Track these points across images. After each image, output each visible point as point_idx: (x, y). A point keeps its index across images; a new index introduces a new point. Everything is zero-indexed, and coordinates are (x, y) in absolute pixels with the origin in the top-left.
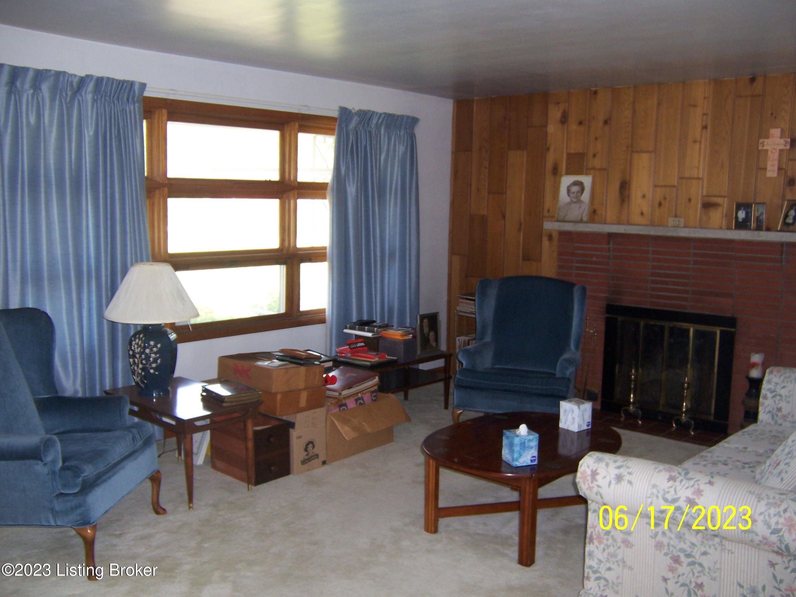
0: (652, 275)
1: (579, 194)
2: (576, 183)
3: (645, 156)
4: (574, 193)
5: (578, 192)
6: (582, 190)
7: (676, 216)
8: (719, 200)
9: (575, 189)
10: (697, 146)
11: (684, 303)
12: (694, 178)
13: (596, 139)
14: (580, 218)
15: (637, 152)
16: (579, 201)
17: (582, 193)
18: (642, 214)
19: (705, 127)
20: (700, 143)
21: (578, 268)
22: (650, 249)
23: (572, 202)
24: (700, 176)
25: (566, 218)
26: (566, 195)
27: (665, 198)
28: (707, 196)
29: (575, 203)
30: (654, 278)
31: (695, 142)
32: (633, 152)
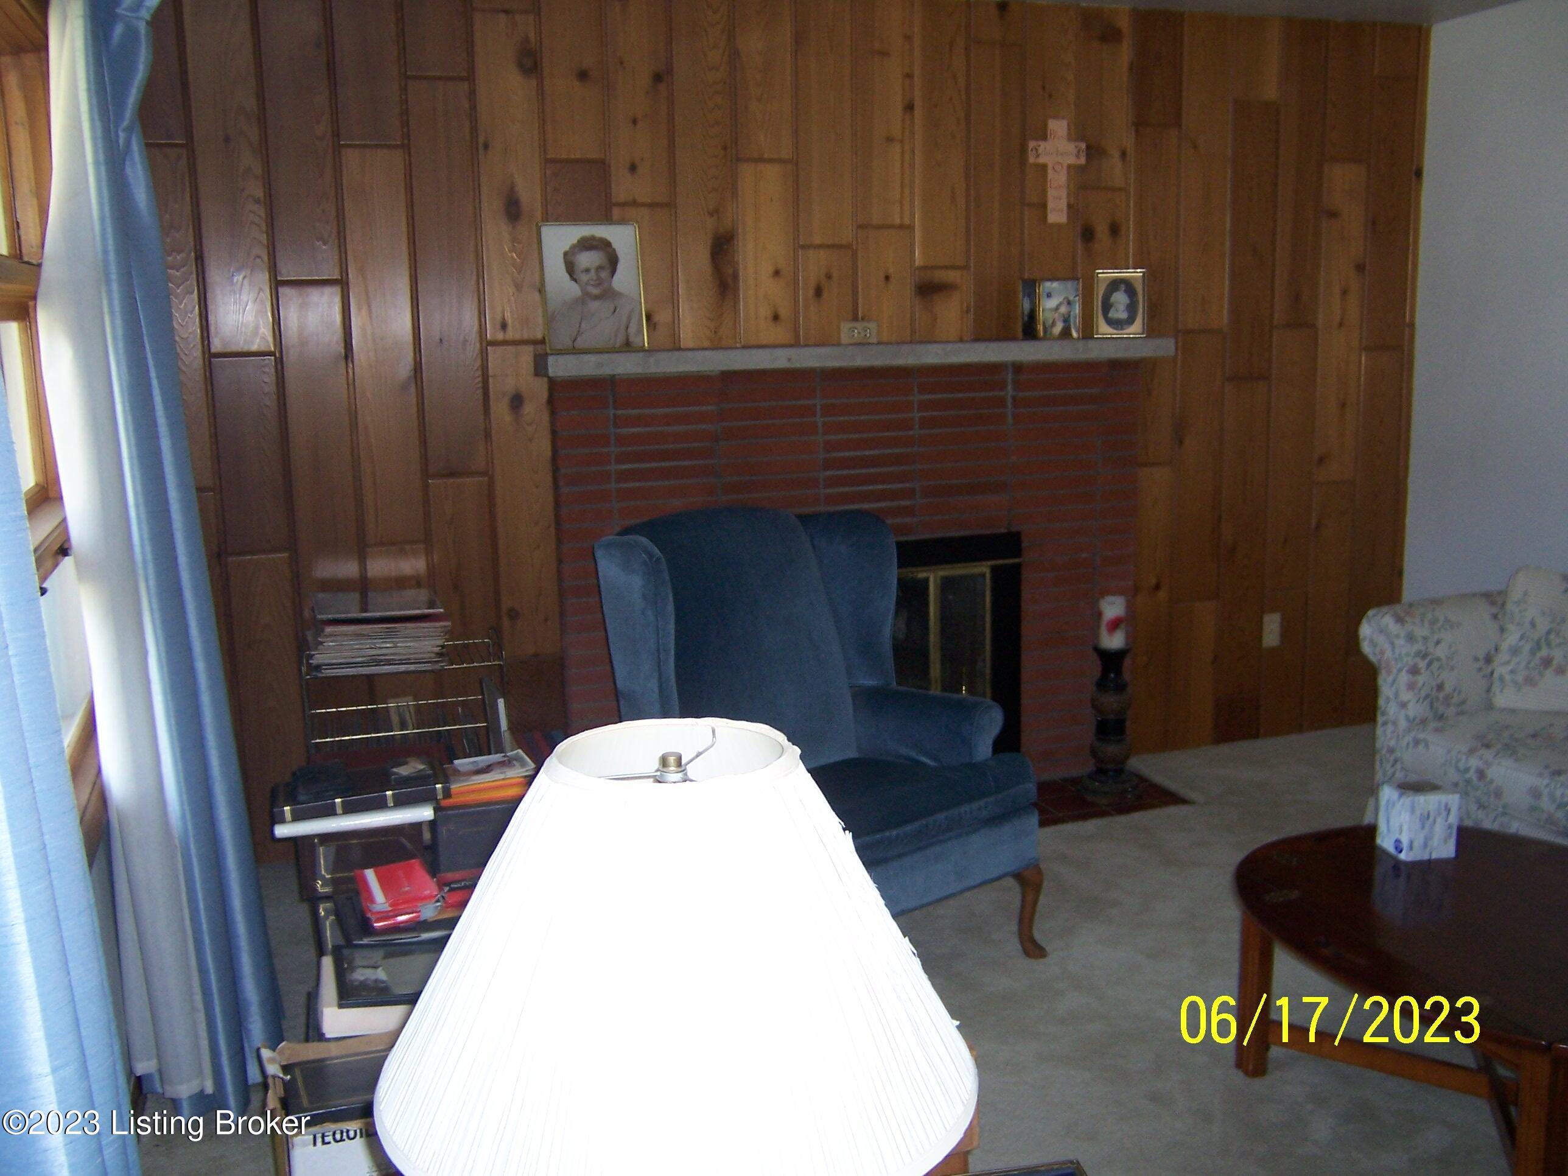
0: (828, 465)
1: (604, 274)
2: (587, 244)
3: (772, 172)
4: (587, 271)
5: (599, 268)
6: (613, 261)
7: (855, 318)
8: (952, 276)
9: (587, 259)
10: (897, 148)
11: (908, 520)
12: (891, 227)
13: (635, 122)
14: (620, 340)
15: (748, 160)
16: (608, 294)
17: (613, 271)
18: (776, 318)
19: (909, 107)
20: (902, 141)
21: (623, 476)
22: (818, 402)
23: (586, 297)
24: (907, 222)
25: (580, 343)
26: (567, 277)
27: (829, 277)
28: (924, 268)
29: (597, 298)
30: (829, 473)
31: (890, 139)
32: (739, 160)
